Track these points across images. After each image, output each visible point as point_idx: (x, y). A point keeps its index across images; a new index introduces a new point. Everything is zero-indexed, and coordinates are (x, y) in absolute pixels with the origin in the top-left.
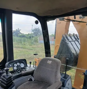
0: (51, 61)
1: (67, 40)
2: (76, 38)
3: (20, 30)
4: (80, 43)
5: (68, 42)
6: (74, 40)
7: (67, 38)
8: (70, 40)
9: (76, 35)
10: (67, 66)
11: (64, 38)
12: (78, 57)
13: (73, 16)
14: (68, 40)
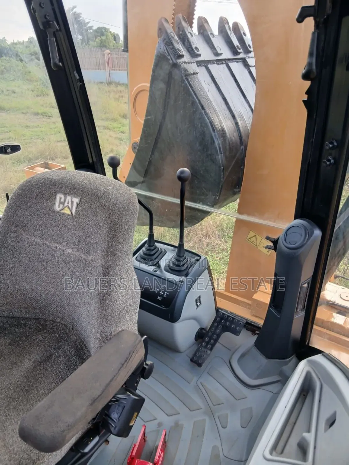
0: (76, 200)
1: (187, 58)
2: (236, 42)
4: (253, 70)
5: (193, 68)
6: (226, 54)
7: (184, 39)
8: (205, 54)
9: (236, 28)
11: (169, 43)
12: (246, 147)
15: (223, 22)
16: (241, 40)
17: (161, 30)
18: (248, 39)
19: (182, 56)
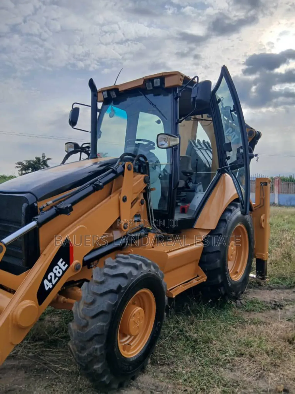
2: (207, 145)
3: (49, 159)
4: (212, 152)
5: (197, 149)
6: (205, 148)
7: (195, 144)
8: (199, 147)
9: (208, 143)
10: (197, 173)
11: (191, 143)
13: (200, 116)
14: (197, 147)
15: (204, 141)
16: (209, 145)
17: (189, 141)
18: (211, 145)
19: (194, 146)
